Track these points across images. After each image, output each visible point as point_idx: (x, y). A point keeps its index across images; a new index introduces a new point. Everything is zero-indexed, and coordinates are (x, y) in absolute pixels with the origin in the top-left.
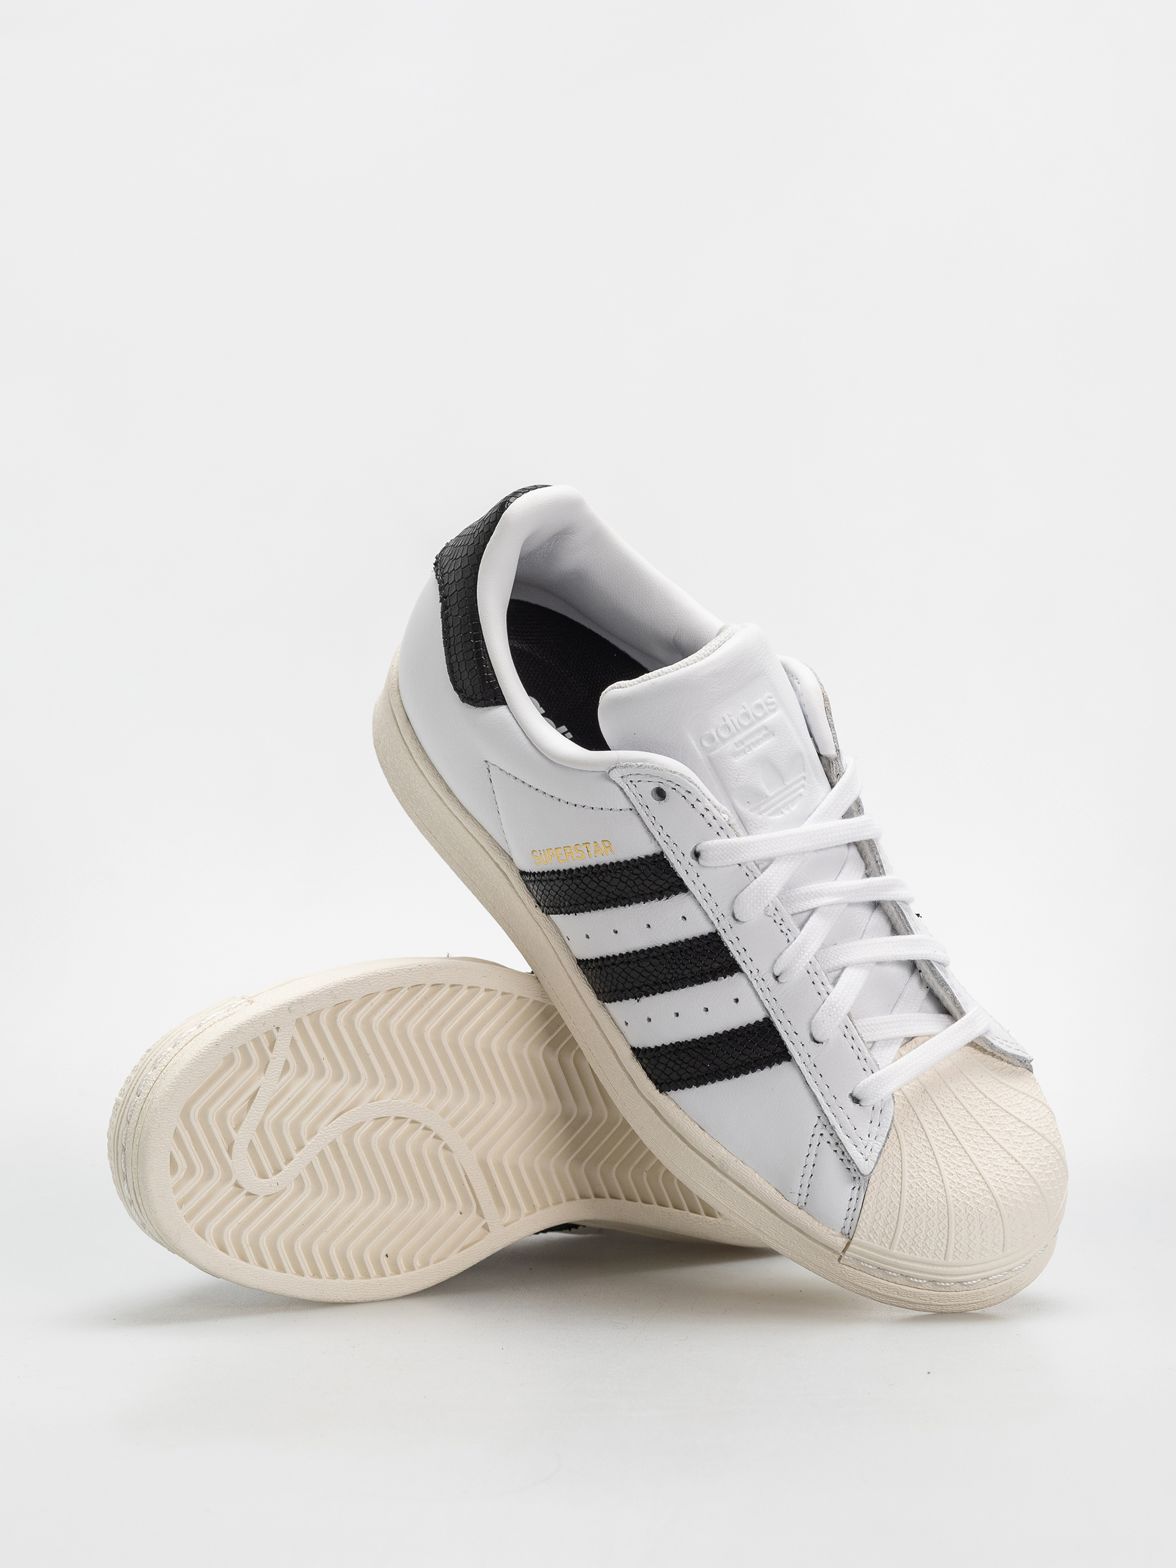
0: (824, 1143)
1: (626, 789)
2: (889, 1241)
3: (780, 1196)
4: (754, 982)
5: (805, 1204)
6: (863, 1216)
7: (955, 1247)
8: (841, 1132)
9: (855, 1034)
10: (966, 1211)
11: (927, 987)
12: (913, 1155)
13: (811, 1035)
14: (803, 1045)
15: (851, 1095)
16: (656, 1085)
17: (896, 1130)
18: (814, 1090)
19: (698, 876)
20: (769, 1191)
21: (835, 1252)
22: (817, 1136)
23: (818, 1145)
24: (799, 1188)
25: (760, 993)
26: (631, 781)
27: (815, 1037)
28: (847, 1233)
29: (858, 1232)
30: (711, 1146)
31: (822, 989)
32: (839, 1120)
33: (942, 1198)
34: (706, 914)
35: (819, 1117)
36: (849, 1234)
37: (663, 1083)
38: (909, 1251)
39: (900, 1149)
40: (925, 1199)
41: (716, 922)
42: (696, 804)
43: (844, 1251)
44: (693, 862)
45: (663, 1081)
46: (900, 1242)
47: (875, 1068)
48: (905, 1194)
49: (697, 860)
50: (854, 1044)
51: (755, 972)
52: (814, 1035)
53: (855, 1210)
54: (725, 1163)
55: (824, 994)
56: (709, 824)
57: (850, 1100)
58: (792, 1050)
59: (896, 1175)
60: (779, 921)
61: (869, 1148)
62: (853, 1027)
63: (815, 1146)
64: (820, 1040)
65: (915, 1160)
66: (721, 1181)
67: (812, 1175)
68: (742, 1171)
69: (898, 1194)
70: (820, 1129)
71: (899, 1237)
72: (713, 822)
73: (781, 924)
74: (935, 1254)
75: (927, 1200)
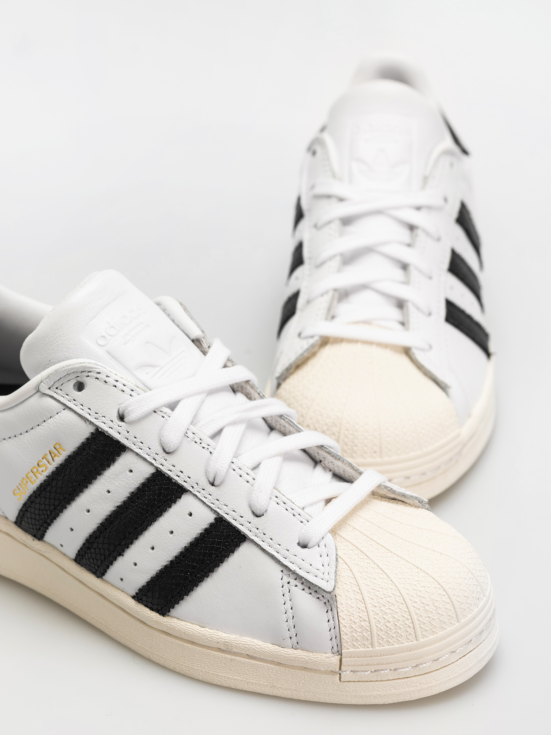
0: (293, 588)
1: (55, 395)
2: (369, 642)
3: (277, 647)
4: (197, 494)
5: (297, 643)
6: (342, 629)
7: (420, 627)
8: (302, 572)
9: (285, 500)
10: (417, 595)
11: (330, 471)
12: (362, 572)
13: (253, 513)
14: (250, 523)
15: (299, 544)
16: (158, 612)
17: (342, 559)
18: (270, 552)
19: (128, 432)
20: (267, 647)
21: (333, 672)
22: (286, 585)
23: (289, 592)
24: (288, 632)
25: (204, 499)
26: (57, 388)
27: (256, 513)
28: (336, 651)
29: (344, 644)
30: (213, 636)
31: (249, 478)
32: (296, 564)
33: (395, 592)
34: (145, 459)
35: (282, 571)
36: (338, 651)
37: (162, 608)
38: (387, 644)
39: (351, 571)
40: (383, 597)
41: (153, 462)
42: (107, 379)
43: (340, 669)
44: (121, 423)
45: (162, 606)
46: (378, 639)
47: (309, 518)
48: (367, 599)
49: (123, 421)
50: (287, 507)
51: (195, 486)
52: (255, 511)
53: (335, 627)
54: (228, 643)
55: (251, 480)
56: (122, 391)
57: (299, 548)
58: (243, 529)
59: (355, 589)
60: (199, 441)
61: (326, 573)
62: (282, 495)
63: (287, 594)
64: (261, 514)
65: (365, 574)
66: (232, 660)
67: (293, 617)
68: (243, 643)
69: (362, 602)
70: (286, 579)
71: (376, 634)
72: (124, 388)
73: (201, 443)
74: (408, 638)
75: (385, 597)
